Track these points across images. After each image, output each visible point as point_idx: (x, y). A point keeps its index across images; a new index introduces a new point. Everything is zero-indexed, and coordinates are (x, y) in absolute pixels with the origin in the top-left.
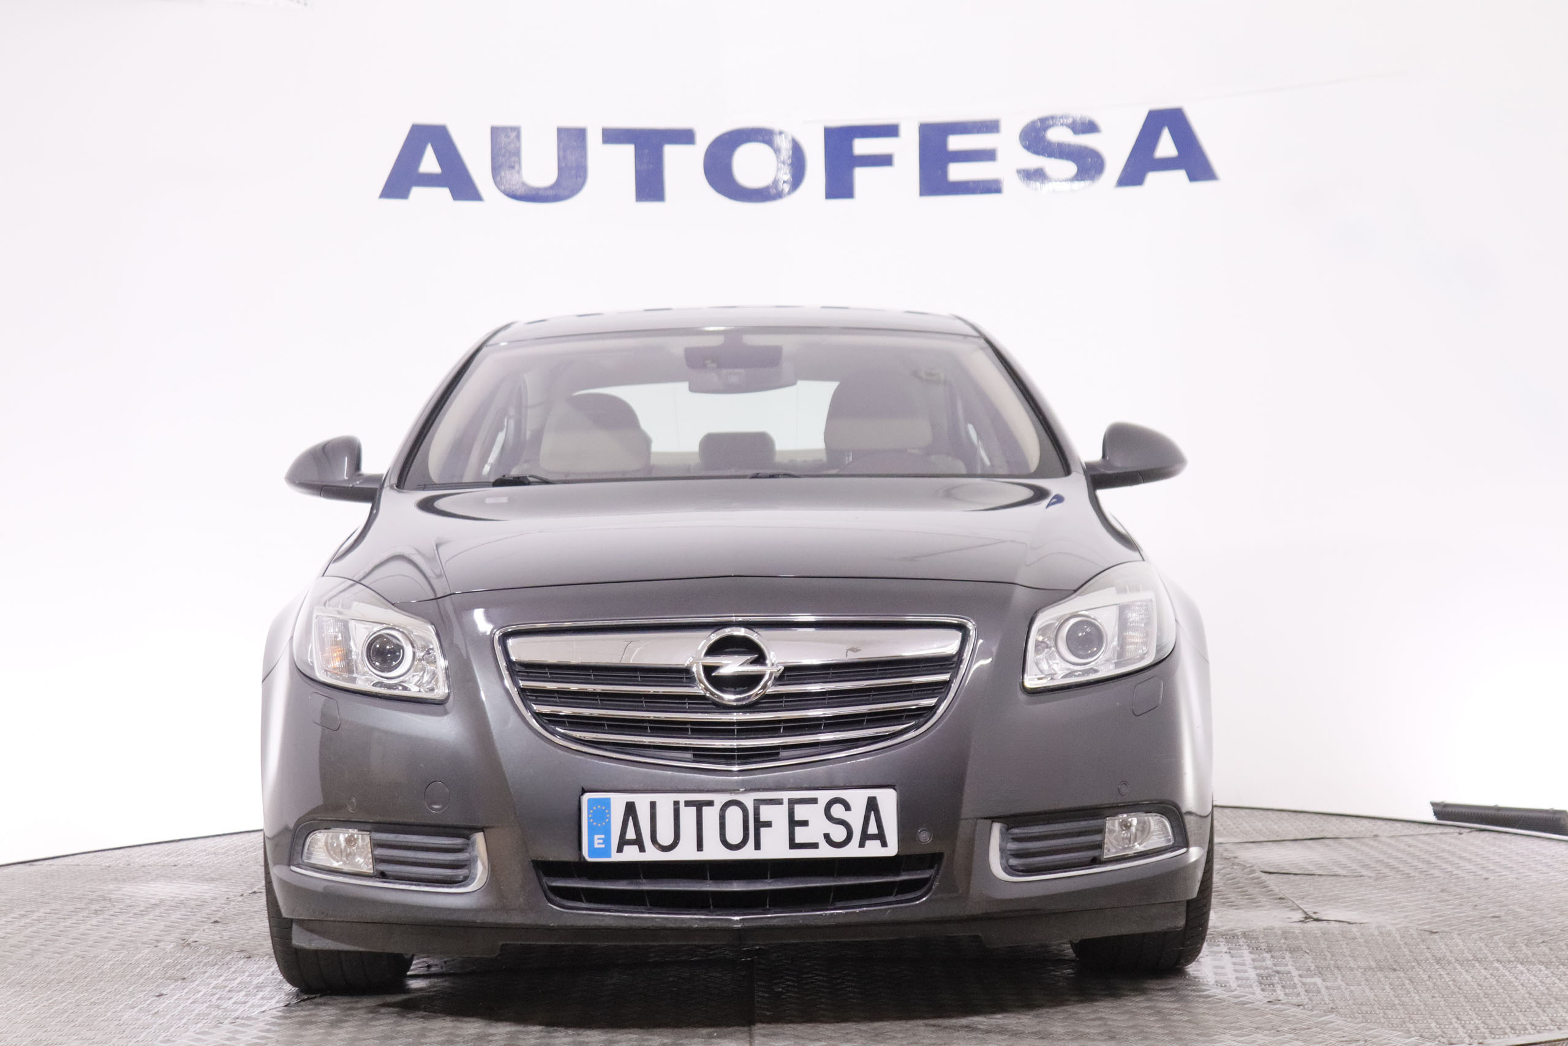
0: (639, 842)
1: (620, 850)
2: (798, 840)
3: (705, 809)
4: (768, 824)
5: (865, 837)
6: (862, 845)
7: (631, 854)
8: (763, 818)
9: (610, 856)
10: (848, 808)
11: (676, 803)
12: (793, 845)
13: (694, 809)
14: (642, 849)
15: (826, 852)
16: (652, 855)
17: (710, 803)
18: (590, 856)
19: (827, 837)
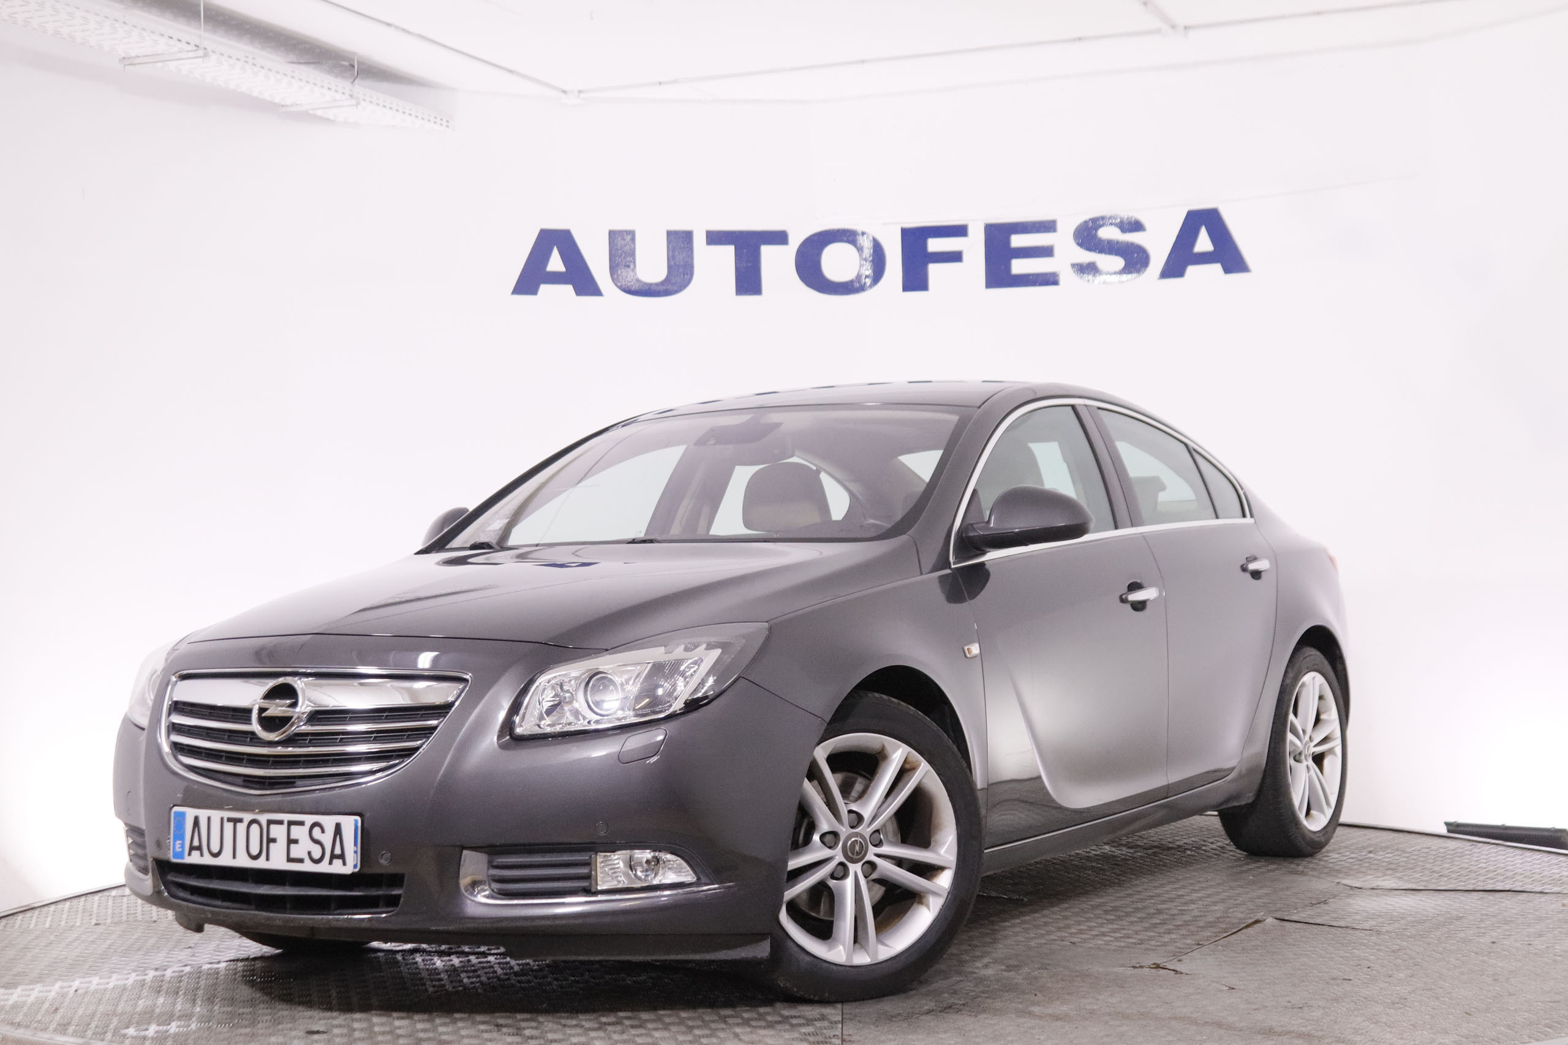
0: (199, 848)
1: (189, 854)
2: (293, 855)
3: (239, 825)
4: (274, 840)
5: (333, 856)
6: (331, 863)
7: (195, 859)
8: (272, 836)
9: (183, 858)
10: (323, 831)
11: (222, 819)
12: (290, 860)
13: (231, 824)
14: (202, 855)
15: (308, 867)
16: (207, 860)
17: (241, 820)
18: (174, 857)
19: (309, 853)
